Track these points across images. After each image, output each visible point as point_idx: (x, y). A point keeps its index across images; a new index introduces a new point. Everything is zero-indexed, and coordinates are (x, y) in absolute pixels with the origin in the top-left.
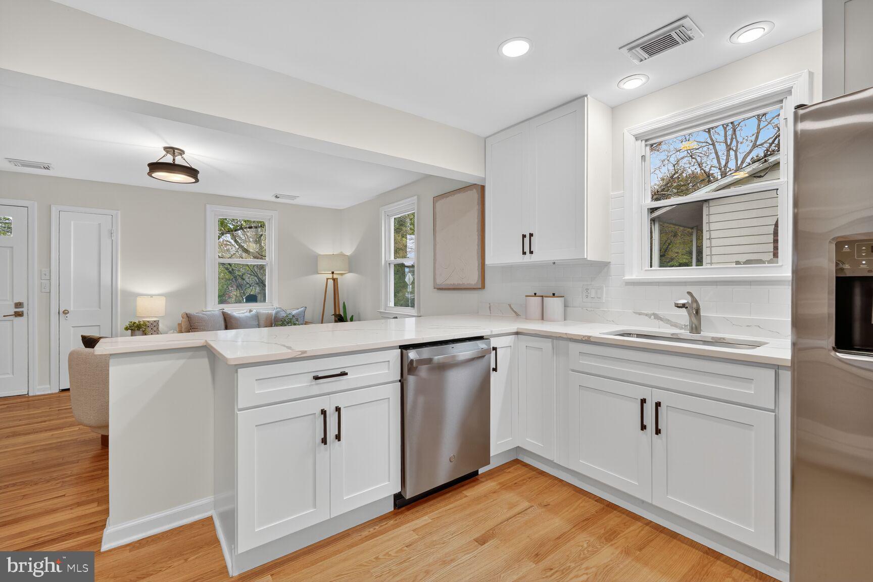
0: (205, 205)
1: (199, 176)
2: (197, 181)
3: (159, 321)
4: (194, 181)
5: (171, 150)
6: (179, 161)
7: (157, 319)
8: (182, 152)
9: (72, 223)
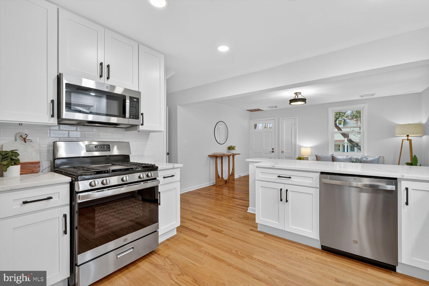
0: (328, 108)
1: (306, 101)
2: (306, 103)
3: (308, 157)
4: (304, 103)
5: (296, 94)
6: (300, 97)
7: (308, 156)
8: (300, 93)
9: (285, 122)
